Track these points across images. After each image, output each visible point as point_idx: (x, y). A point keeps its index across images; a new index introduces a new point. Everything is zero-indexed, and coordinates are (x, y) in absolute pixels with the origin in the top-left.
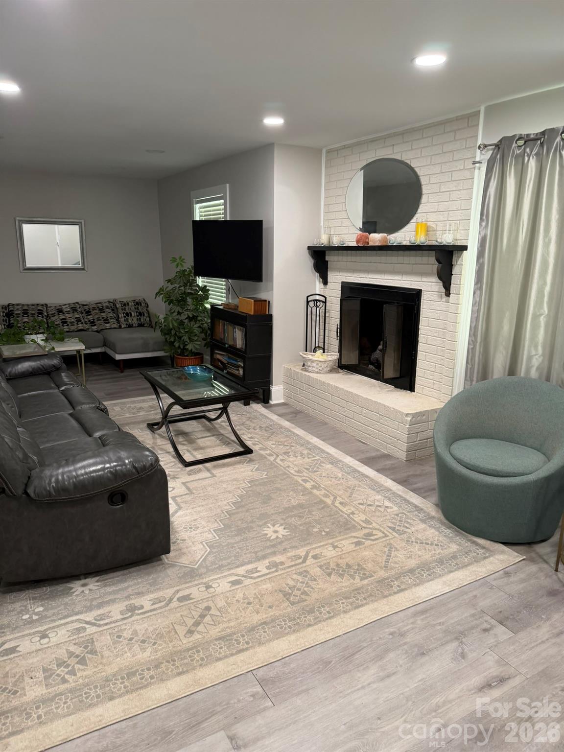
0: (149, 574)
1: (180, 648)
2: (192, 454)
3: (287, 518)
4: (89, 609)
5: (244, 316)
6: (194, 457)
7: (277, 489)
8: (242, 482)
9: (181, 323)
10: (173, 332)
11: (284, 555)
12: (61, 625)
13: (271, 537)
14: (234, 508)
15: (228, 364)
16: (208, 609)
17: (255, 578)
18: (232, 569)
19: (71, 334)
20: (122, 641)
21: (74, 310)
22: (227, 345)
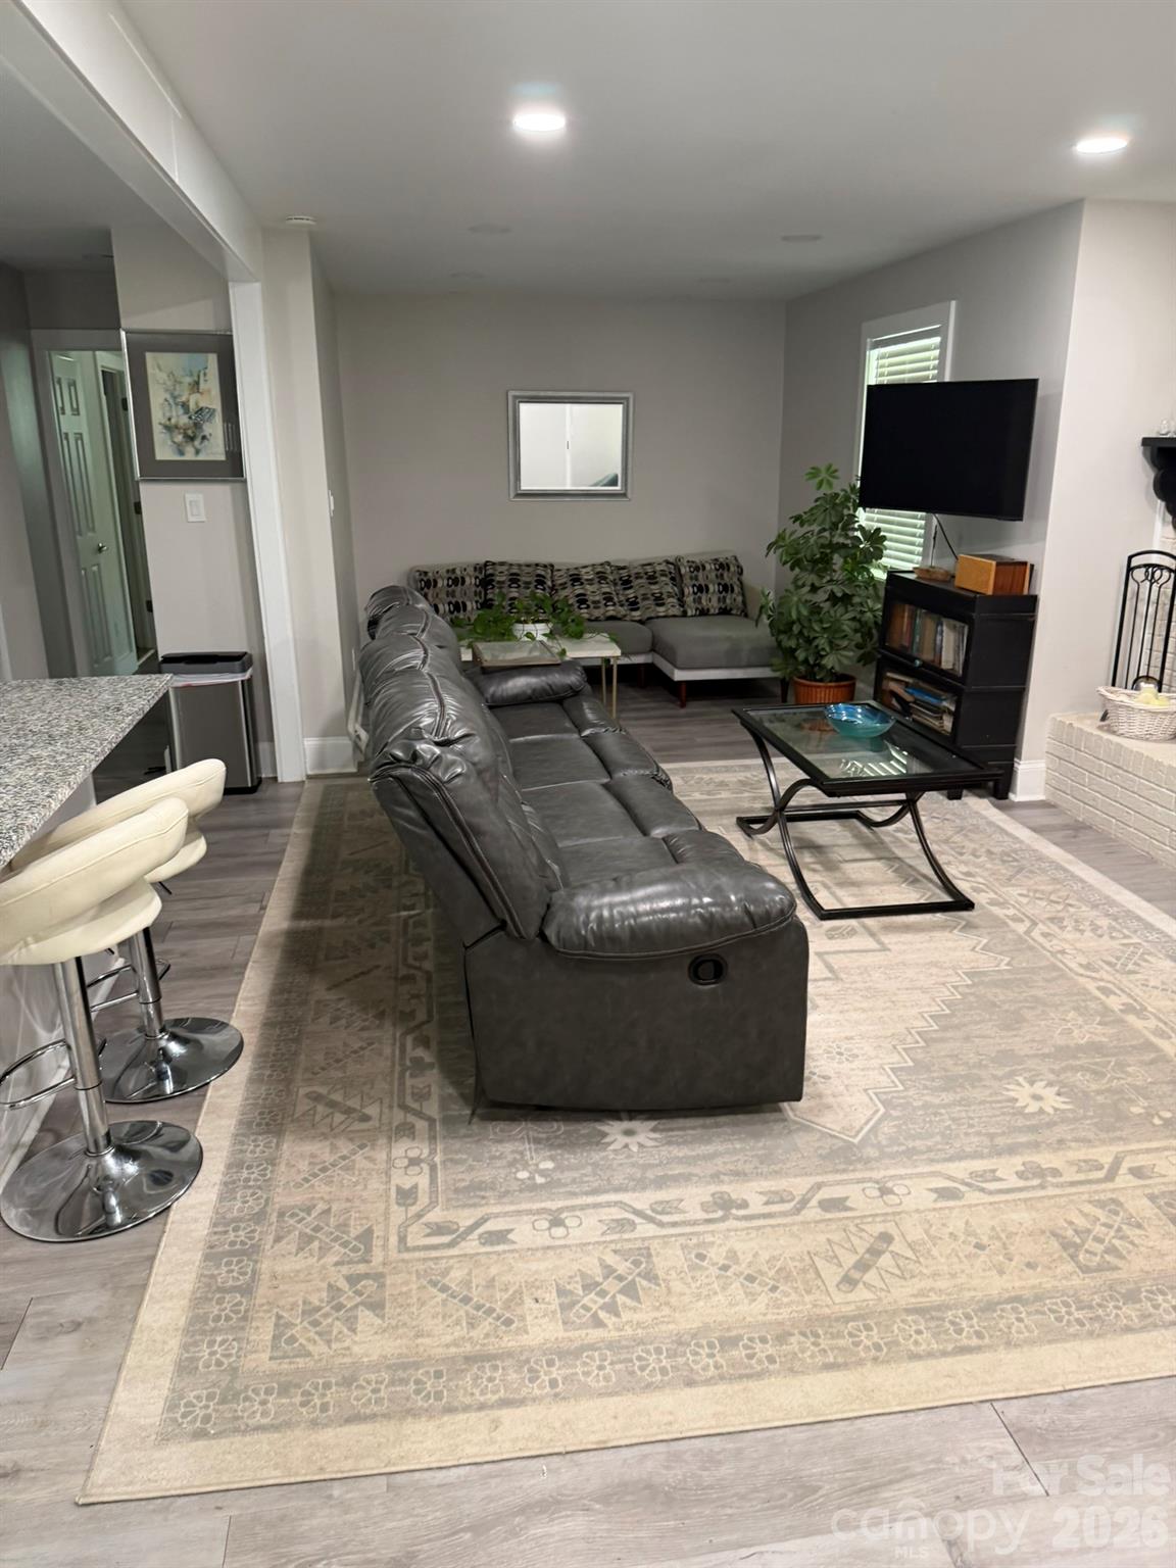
0: (757, 1136)
1: (827, 1311)
2: (833, 894)
3: (1064, 1070)
4: (641, 1185)
5: (968, 597)
6: (839, 900)
7: (1036, 999)
8: (950, 972)
9: (815, 609)
10: (796, 629)
11: (1061, 1153)
12: (588, 1206)
13: (1026, 1107)
14: (936, 1027)
15: (915, 703)
16: (886, 1238)
17: (991, 1193)
18: (938, 1161)
19: (595, 624)
20: (707, 1269)
21: (601, 577)
22: (918, 662)
